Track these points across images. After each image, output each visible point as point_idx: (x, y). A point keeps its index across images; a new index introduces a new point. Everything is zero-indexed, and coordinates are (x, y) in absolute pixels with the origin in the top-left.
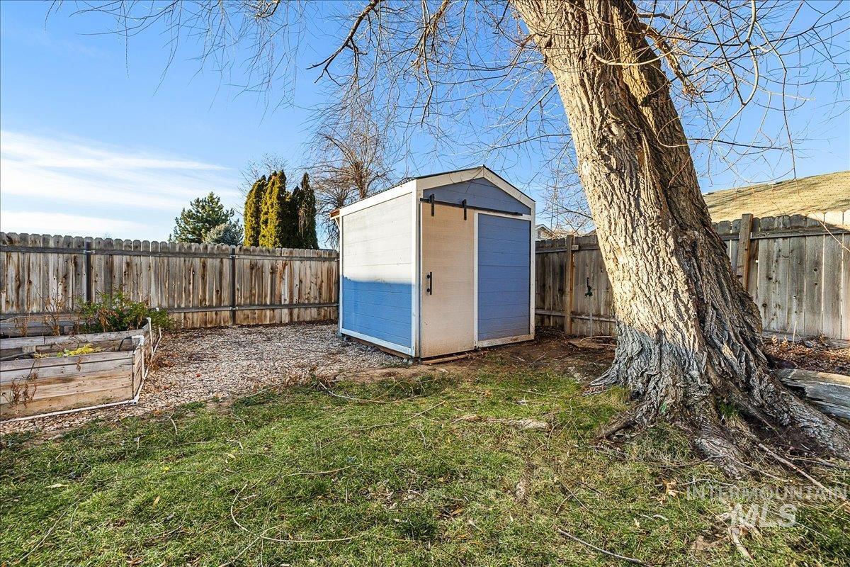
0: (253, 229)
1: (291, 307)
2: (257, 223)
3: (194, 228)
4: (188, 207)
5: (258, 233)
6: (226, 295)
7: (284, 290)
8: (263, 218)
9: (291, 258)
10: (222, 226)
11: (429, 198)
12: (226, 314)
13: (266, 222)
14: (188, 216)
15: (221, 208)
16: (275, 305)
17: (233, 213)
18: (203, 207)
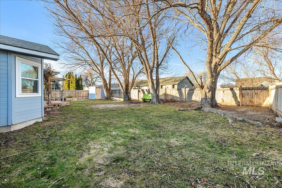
6: (75, 96)
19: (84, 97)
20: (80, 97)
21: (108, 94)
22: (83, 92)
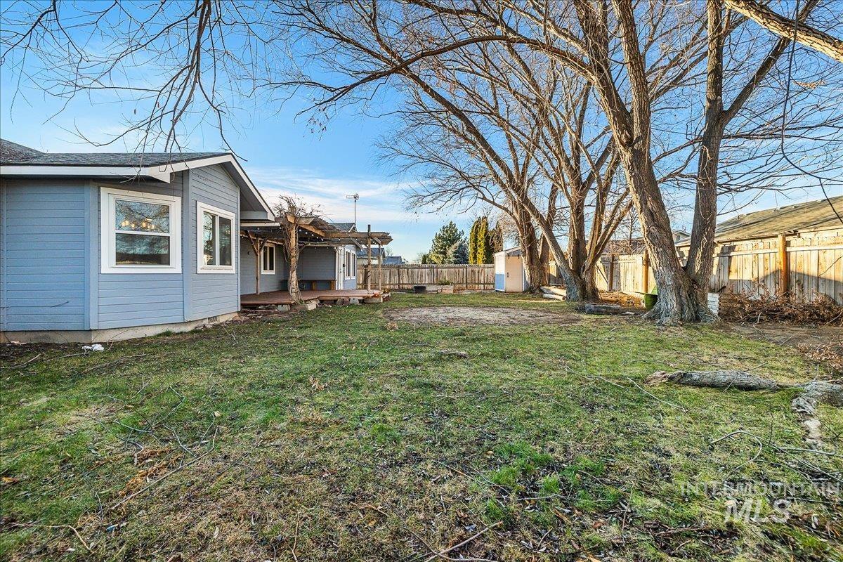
0: (474, 249)
1: (484, 284)
2: (476, 246)
3: (442, 245)
4: (439, 232)
5: (476, 251)
6: (465, 280)
7: (482, 278)
8: (479, 244)
9: (484, 267)
10: (458, 244)
11: (508, 255)
12: (465, 286)
13: (480, 246)
14: (439, 238)
15: (456, 231)
16: (479, 283)
17: (463, 233)
18: (447, 231)
19: (489, 284)
20: (479, 284)
21: (536, 276)
22: (486, 269)
